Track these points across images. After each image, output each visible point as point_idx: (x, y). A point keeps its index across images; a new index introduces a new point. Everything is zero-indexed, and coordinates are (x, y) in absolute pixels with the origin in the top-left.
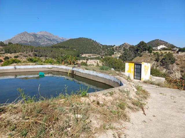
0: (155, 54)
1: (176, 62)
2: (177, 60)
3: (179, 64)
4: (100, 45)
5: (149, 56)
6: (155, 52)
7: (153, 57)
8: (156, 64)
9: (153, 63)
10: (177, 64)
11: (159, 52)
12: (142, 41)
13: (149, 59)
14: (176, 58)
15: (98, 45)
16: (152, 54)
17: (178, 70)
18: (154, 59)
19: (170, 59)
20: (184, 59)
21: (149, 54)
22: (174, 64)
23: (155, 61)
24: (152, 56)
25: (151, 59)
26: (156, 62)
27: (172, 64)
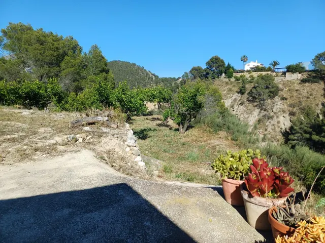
0: (237, 79)
1: (280, 93)
2: (282, 90)
3: (286, 99)
4: (151, 76)
5: (227, 83)
6: (239, 75)
7: (234, 86)
8: (240, 100)
9: (233, 98)
10: (283, 99)
11: (247, 75)
12: (214, 56)
13: (224, 90)
14: (281, 86)
15: (147, 74)
16: (233, 79)
17: (284, 112)
18: (236, 89)
19: (267, 88)
20: (296, 88)
21: (227, 80)
22: (277, 99)
23: (238, 93)
24: (231, 83)
25: (230, 90)
26: (240, 95)
27: (272, 98)
